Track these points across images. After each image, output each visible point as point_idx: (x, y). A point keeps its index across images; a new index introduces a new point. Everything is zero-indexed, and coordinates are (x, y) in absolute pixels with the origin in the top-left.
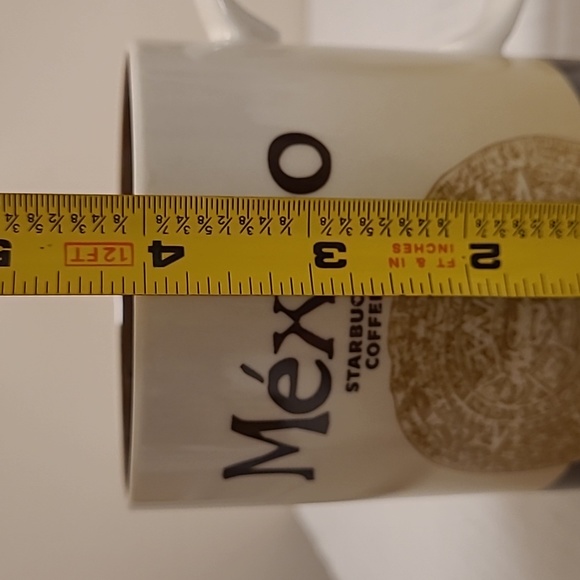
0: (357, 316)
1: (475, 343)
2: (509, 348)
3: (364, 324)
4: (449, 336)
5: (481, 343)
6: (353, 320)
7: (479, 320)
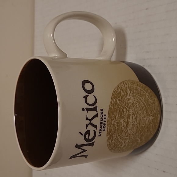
0: (102, 120)
1: (122, 124)
2: (128, 125)
3: (103, 121)
4: (118, 123)
5: (123, 124)
6: (101, 121)
7: (123, 119)
